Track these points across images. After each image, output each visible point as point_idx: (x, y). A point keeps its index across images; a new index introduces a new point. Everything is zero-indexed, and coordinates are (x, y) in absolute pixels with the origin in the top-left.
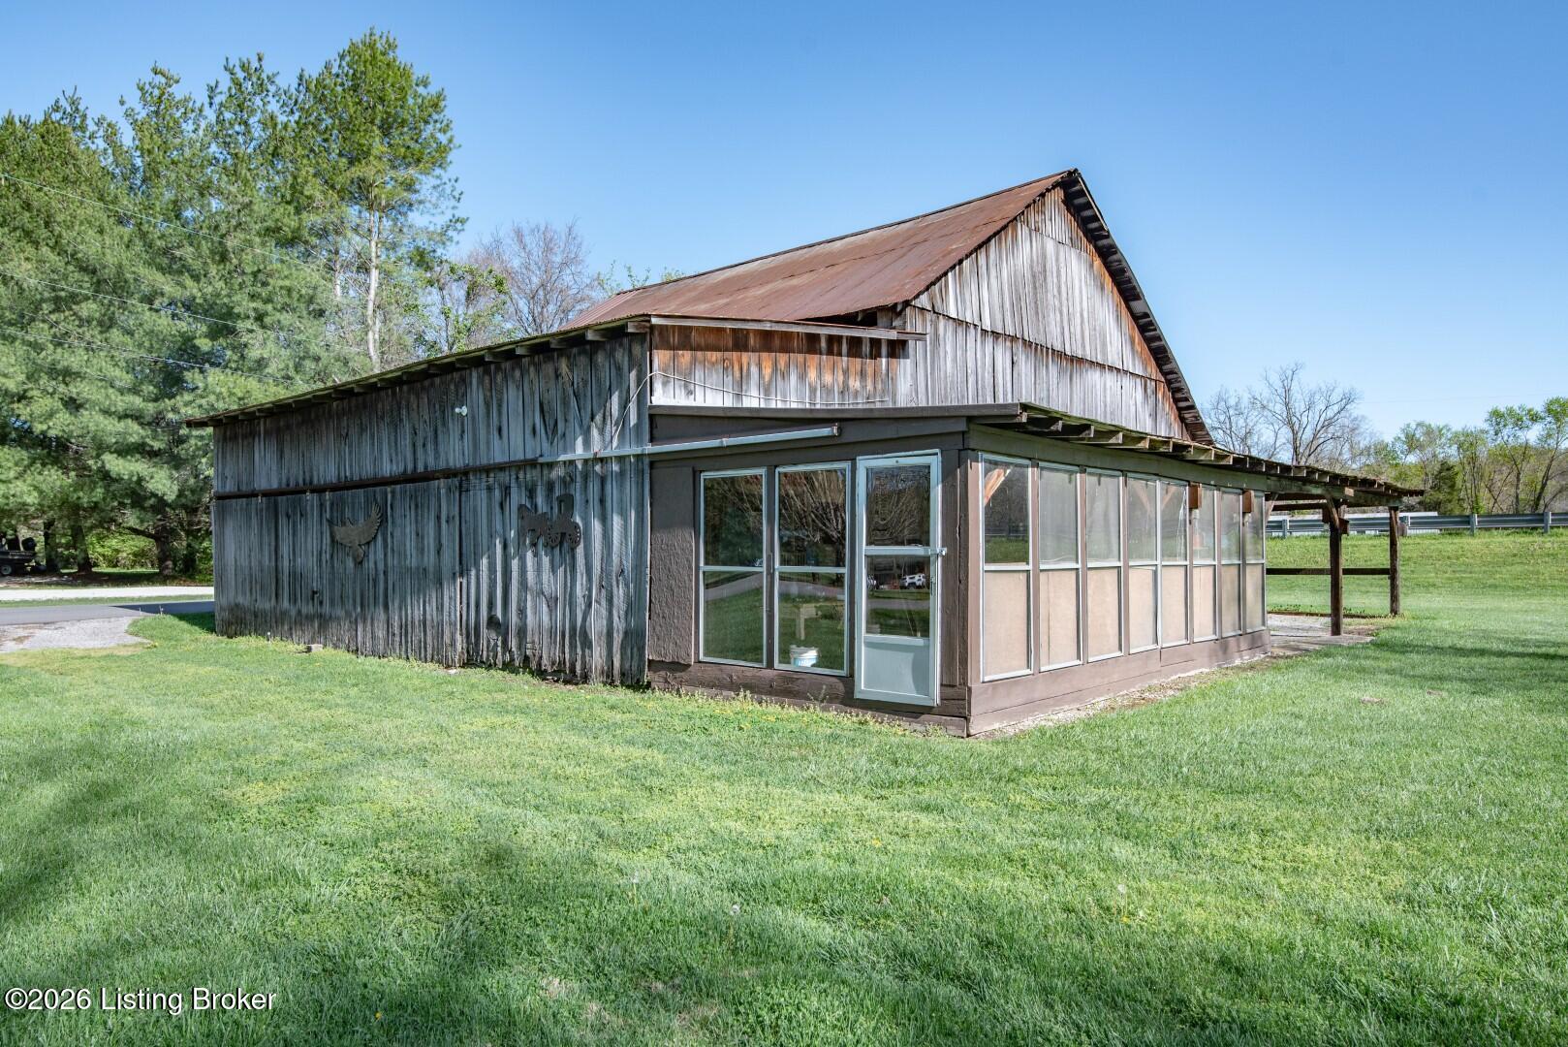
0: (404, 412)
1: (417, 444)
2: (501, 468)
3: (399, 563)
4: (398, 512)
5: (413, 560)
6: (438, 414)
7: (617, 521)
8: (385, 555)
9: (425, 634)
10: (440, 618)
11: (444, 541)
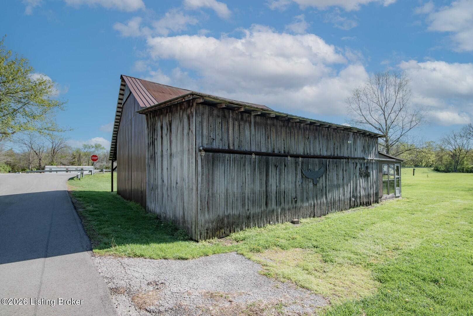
0: (331, 137)
1: (335, 147)
2: (356, 158)
3: (331, 183)
4: (331, 167)
5: (336, 182)
6: (341, 141)
7: (374, 171)
8: (326, 181)
9: (340, 204)
10: (344, 198)
11: (345, 176)
